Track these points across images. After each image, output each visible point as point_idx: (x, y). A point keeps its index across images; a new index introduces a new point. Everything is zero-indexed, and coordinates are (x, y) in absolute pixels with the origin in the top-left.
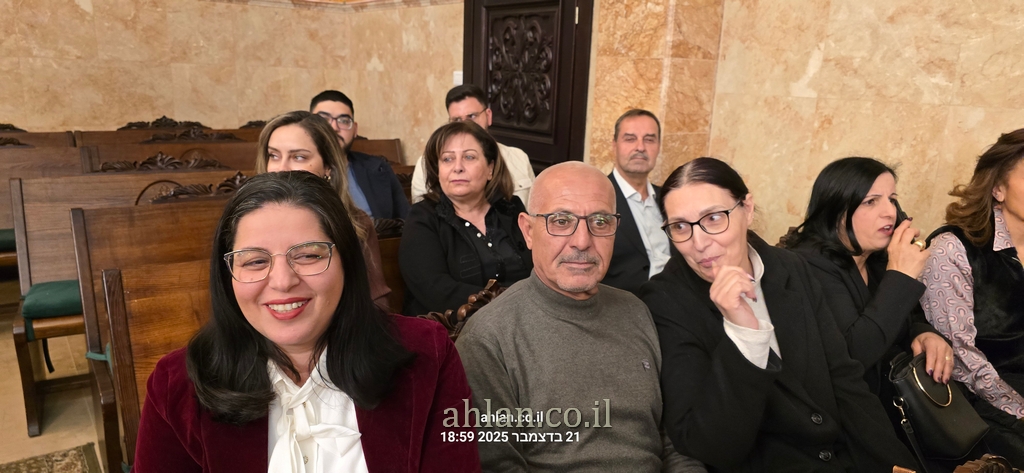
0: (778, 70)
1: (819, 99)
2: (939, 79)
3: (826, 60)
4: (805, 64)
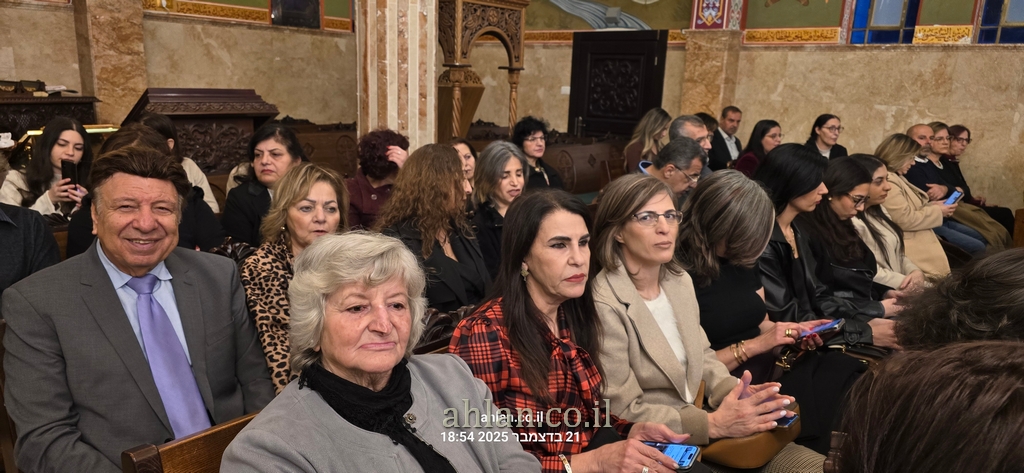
0: (765, 89)
2: (829, 94)
3: (785, 86)
4: (776, 87)
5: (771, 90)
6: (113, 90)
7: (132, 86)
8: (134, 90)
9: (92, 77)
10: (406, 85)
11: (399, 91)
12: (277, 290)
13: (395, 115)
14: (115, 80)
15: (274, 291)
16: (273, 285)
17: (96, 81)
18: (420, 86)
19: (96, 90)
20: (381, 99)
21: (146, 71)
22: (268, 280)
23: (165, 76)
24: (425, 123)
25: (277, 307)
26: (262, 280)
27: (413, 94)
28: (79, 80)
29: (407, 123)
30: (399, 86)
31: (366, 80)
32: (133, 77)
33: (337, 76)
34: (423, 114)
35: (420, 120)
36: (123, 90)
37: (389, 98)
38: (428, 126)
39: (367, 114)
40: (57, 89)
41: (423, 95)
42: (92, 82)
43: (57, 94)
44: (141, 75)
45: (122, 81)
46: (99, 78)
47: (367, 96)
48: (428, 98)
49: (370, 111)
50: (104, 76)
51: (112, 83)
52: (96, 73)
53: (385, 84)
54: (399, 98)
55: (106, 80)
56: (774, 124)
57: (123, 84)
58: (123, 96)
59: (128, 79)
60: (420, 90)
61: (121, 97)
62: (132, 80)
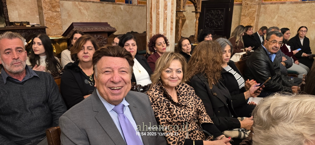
0: (270, 18)
1: (277, 22)
3: (278, 16)
4: (275, 17)
5: (273, 18)
6: (51, 24)
7: (57, 23)
8: (57, 24)
9: (44, 20)
10: (166, 19)
11: (164, 21)
12: (165, 107)
13: (162, 30)
14: (51, 21)
15: (164, 108)
16: (163, 105)
17: (45, 21)
18: (171, 19)
19: (45, 24)
20: (157, 24)
21: (61, 18)
22: (161, 103)
23: (67, 19)
24: (172, 33)
25: (166, 114)
26: (158, 103)
27: (169, 22)
28: (39, 21)
29: (166, 33)
30: (164, 19)
31: (151, 17)
32: (57, 20)
33: (120, 18)
34: (172, 29)
35: (171, 31)
36: (54, 24)
37: (160, 24)
38: (173, 34)
39: (152, 30)
40: (33, 24)
41: (172, 22)
42: (44, 22)
43: (34, 26)
44: (59, 19)
45: (53, 21)
46: (46, 20)
47: (152, 24)
48: (173, 23)
49: (153, 29)
50: (48, 20)
51: (50, 22)
52: (45, 19)
53: (159, 19)
54: (164, 24)
55: (49, 21)
56: (287, 29)
57: (54, 22)
58: (54, 26)
59: (55, 21)
60: (171, 20)
61: (53, 27)
62: (57, 21)
